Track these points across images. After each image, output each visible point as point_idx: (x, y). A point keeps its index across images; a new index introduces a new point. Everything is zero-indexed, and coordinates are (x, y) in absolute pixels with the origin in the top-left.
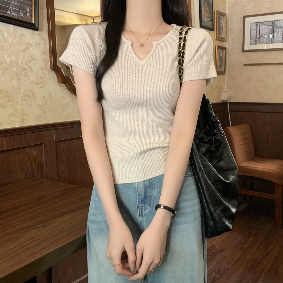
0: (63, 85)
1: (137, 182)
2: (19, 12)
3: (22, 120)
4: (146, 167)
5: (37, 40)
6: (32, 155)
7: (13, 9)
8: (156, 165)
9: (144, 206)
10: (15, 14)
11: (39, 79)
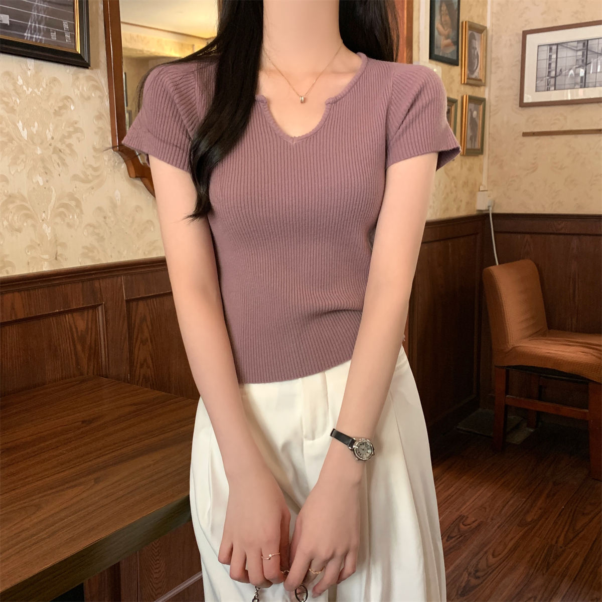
0: (139, 182)
3: (55, 257)
6: (76, 328)
7: (35, 26)
10: (40, 37)
11: (90, 172)
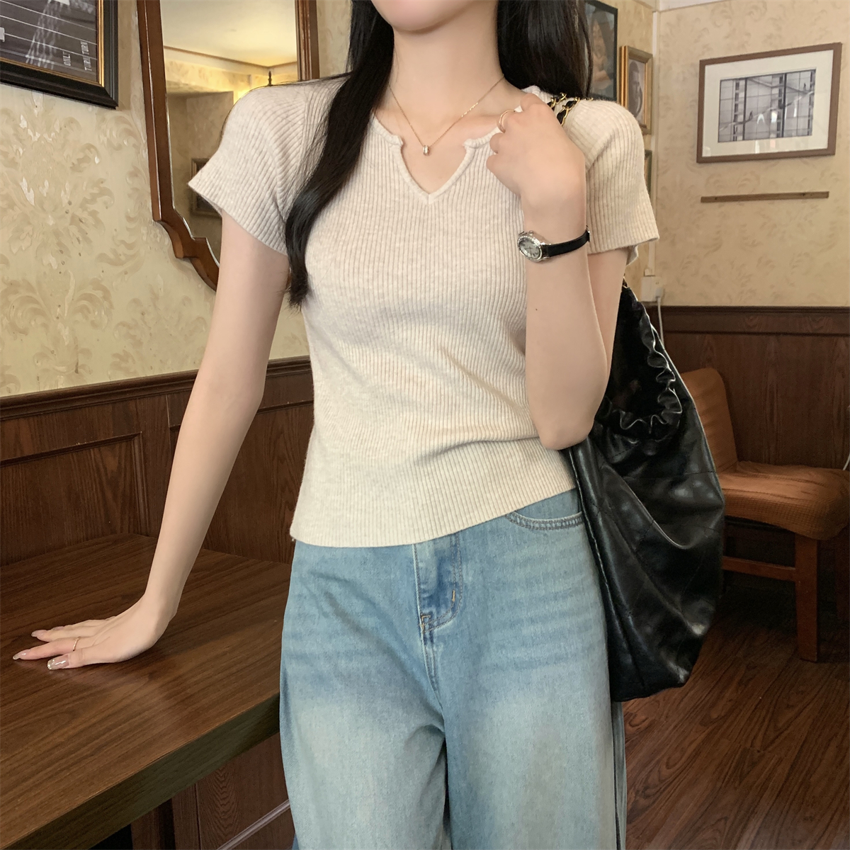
0: (188, 265)
1: (415, 545)
2: (58, 56)
4: (441, 499)
5: (114, 135)
6: (105, 469)
7: (41, 46)
9: (438, 613)
10: (48, 62)
11: (122, 250)
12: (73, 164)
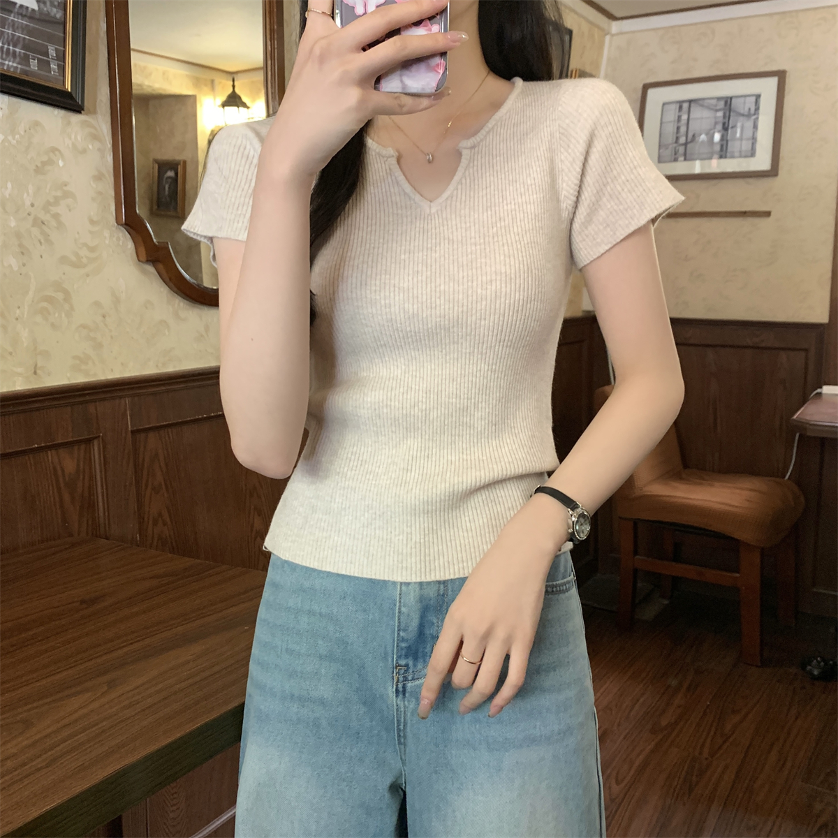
0: (150, 269)
2: (25, 60)
3: (33, 371)
5: (79, 138)
6: (63, 471)
7: (8, 49)
8: (467, 541)
9: (415, 666)
10: (15, 65)
11: (84, 252)
12: (37, 166)
